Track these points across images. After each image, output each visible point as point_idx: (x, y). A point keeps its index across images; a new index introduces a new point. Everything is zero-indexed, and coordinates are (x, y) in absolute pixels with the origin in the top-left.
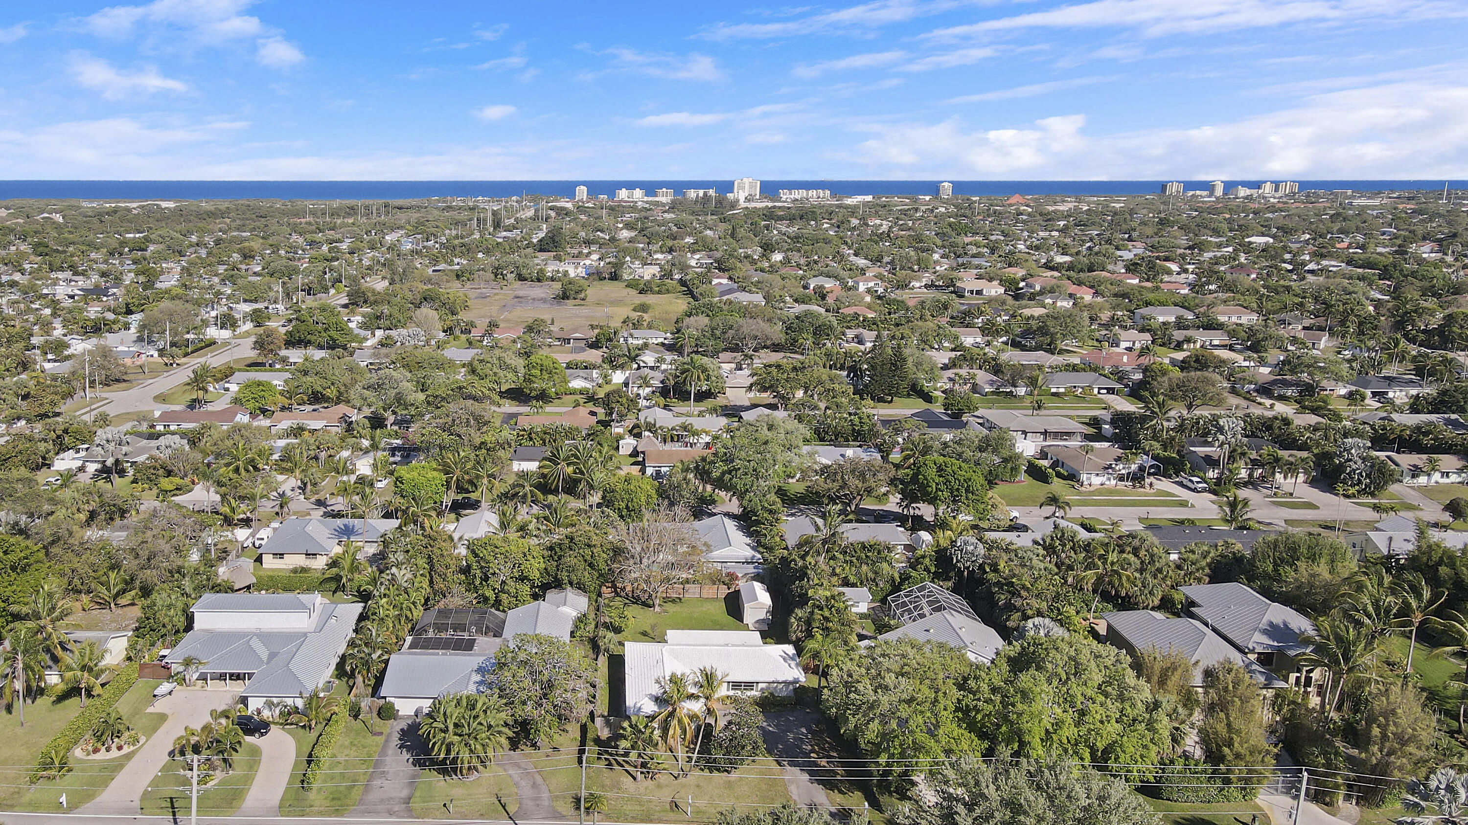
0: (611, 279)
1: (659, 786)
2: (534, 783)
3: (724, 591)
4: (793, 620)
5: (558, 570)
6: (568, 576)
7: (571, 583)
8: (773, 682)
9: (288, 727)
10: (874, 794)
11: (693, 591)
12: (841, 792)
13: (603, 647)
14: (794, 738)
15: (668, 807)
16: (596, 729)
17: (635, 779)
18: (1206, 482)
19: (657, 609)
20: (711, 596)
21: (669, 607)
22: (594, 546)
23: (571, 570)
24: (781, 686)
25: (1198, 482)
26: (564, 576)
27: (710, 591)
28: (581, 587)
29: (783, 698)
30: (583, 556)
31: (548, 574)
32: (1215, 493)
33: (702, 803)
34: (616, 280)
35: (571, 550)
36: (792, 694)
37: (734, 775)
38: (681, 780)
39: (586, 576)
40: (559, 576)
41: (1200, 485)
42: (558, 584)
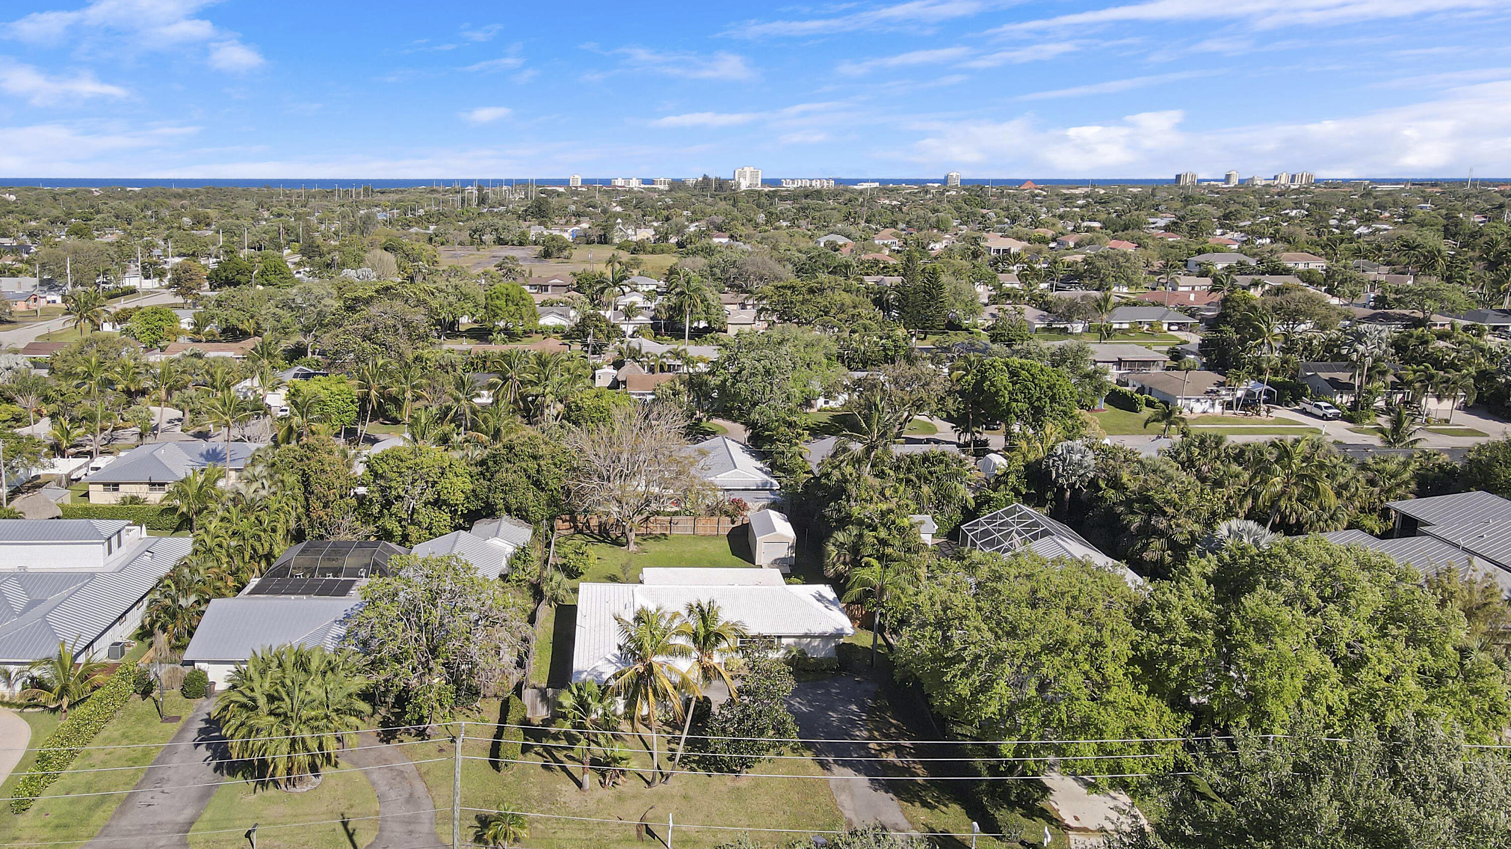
0: (600, 243)
1: (620, 798)
2: (411, 795)
3: (726, 526)
4: (831, 548)
5: (490, 490)
6: (504, 499)
7: (509, 511)
8: (806, 636)
9: (30, 710)
10: (984, 807)
11: (684, 525)
12: (925, 804)
13: (549, 594)
14: (840, 720)
15: (634, 833)
16: (524, 708)
17: (580, 785)
18: (1337, 407)
19: (633, 547)
20: (708, 533)
21: (650, 545)
22: (541, 456)
23: (508, 488)
24: (816, 642)
25: (1326, 408)
26: (498, 499)
27: (707, 525)
28: (522, 514)
29: (819, 661)
30: (525, 470)
31: (476, 496)
32: (1350, 419)
33: (690, 828)
34: (606, 243)
35: (510, 462)
36: (834, 655)
37: (747, 777)
38: (659, 787)
39: (530, 498)
40: (491, 499)
41: (1331, 411)
42: (488, 511)
